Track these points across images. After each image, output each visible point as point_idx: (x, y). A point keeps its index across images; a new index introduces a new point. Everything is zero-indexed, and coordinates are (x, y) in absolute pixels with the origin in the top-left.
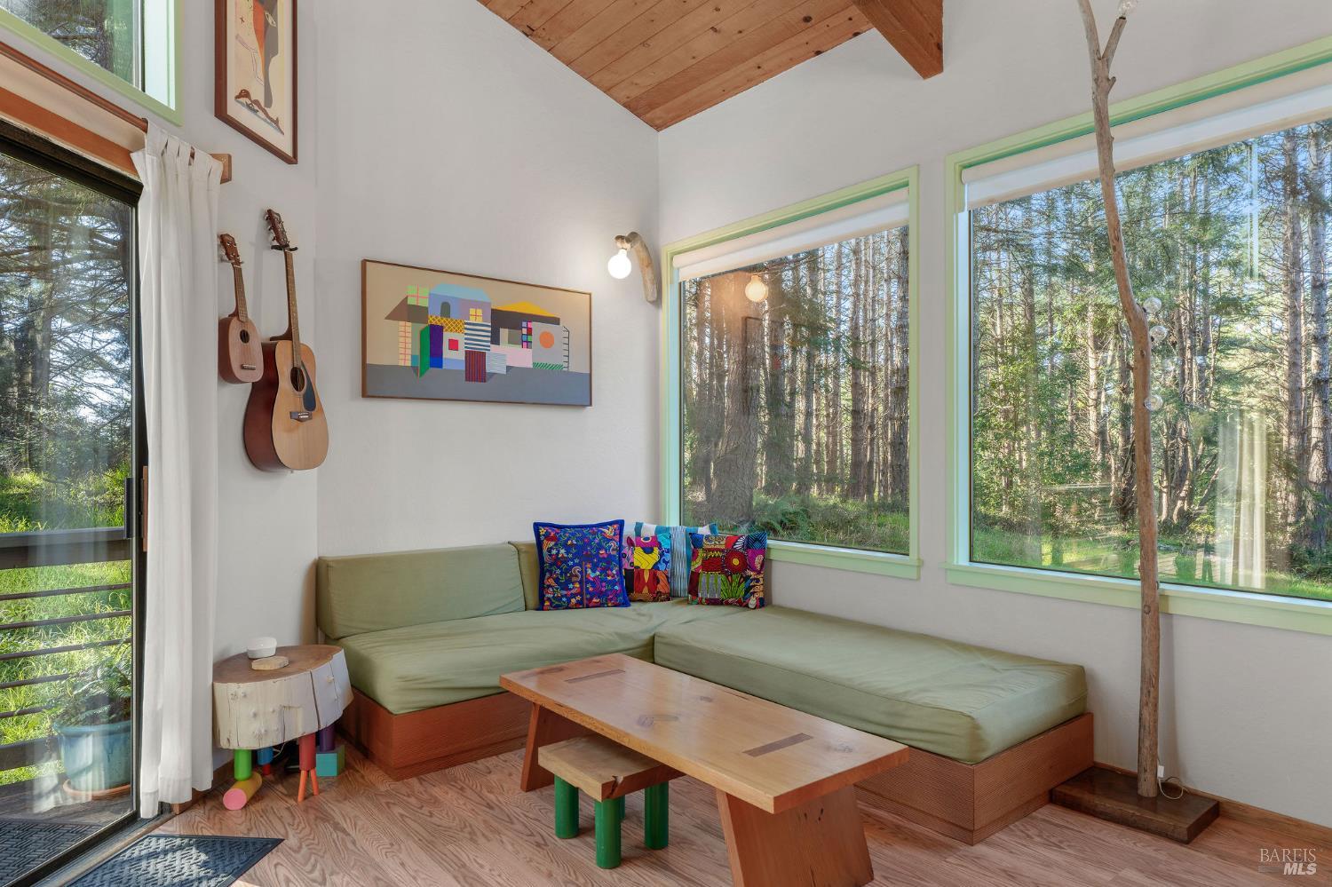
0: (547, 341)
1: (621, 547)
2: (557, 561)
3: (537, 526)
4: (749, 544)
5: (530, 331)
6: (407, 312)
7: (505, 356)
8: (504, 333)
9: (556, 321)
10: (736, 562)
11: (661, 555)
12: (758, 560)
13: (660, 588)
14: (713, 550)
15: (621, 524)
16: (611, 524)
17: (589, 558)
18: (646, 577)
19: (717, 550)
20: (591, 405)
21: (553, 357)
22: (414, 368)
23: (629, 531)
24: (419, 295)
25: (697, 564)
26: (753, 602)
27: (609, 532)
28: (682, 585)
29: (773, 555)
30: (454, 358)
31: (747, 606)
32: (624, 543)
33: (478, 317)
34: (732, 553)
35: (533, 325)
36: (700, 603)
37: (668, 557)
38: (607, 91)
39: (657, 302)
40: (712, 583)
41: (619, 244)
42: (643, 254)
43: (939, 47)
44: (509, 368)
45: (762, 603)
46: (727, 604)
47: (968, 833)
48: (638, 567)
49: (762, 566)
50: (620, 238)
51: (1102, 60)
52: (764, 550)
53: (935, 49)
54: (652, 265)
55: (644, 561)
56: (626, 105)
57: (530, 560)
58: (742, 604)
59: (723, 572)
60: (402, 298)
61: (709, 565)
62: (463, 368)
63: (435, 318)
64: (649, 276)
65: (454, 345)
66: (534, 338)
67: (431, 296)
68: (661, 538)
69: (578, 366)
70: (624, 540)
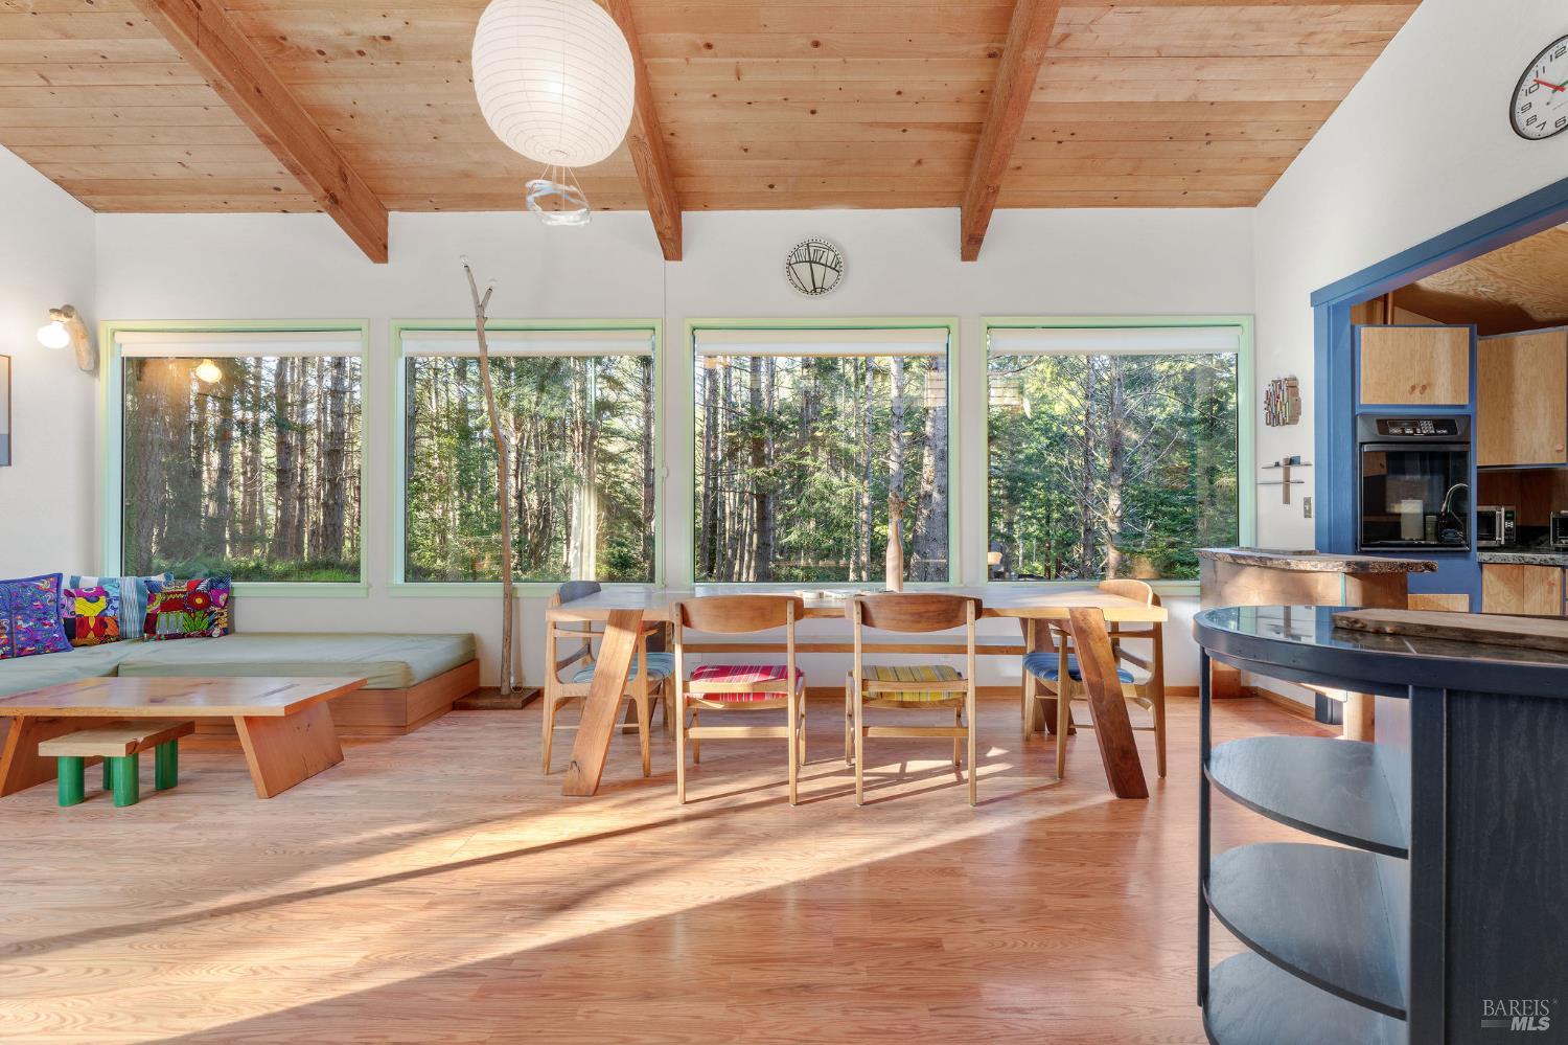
1: (57, 600)
4: (211, 587)
10: (199, 601)
11: (109, 602)
12: (222, 598)
13: (108, 631)
14: (173, 593)
15: (59, 577)
16: (46, 577)
17: (19, 609)
18: (92, 623)
19: (178, 593)
20: (10, 464)
23: (65, 584)
25: (157, 605)
26: (217, 631)
27: (45, 585)
28: (133, 625)
29: (236, 594)
31: (211, 636)
32: (63, 596)
34: (193, 593)
36: (159, 639)
37: (116, 604)
38: (34, 164)
39: (95, 369)
40: (175, 620)
41: (54, 316)
42: (79, 326)
43: (386, 247)
45: (225, 632)
46: (189, 636)
47: (402, 728)
48: (80, 616)
49: (226, 602)
50: (53, 311)
51: (481, 307)
52: (227, 590)
53: (382, 248)
54: (89, 335)
55: (88, 610)
56: (56, 181)
58: (206, 634)
59: (185, 610)
61: (167, 606)
64: (84, 346)
68: (107, 588)
70: (62, 592)
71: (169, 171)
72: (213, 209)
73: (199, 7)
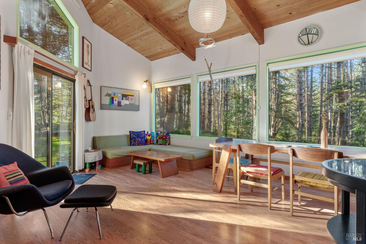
0: (132, 99)
1: (144, 135)
2: (133, 138)
3: (130, 132)
4: (166, 135)
5: (129, 98)
6: (108, 95)
7: (125, 102)
8: (124, 98)
9: (133, 96)
10: (164, 137)
11: (152, 137)
12: (168, 137)
13: (151, 142)
14: (160, 136)
15: (145, 131)
16: (143, 131)
17: (139, 137)
18: (149, 140)
19: (161, 136)
20: (139, 110)
21: (133, 102)
22: (109, 104)
23: (146, 133)
24: (110, 92)
25: (158, 138)
26: (167, 144)
27: (143, 133)
28: (155, 142)
29: (171, 136)
30: (116, 103)
31: (166, 145)
32: (145, 135)
33: (120, 95)
34: (164, 136)
35: (129, 97)
36: (158, 145)
37: (153, 137)
38: (142, 55)
39: (151, 92)
40: (160, 141)
41: (144, 82)
42: (149, 84)
43: (195, 57)
44: (125, 104)
45: (169, 144)
46: (163, 145)
47: (192, 170)
48: (147, 139)
49: (169, 138)
50: (144, 81)
51: (209, 68)
52: (169, 136)
54: (151, 85)
55: (148, 138)
56: (145, 57)
57: (129, 138)
58: (165, 145)
59: (162, 139)
60: (107, 93)
61: (160, 138)
62: (117, 104)
63: (112, 96)
64: (150, 87)
65: (116, 100)
66: (129, 99)
67: (112, 92)
68: (151, 134)
69: (137, 104)
70: (145, 134)
71: (159, 50)
72: (167, 56)
73: (156, 19)
